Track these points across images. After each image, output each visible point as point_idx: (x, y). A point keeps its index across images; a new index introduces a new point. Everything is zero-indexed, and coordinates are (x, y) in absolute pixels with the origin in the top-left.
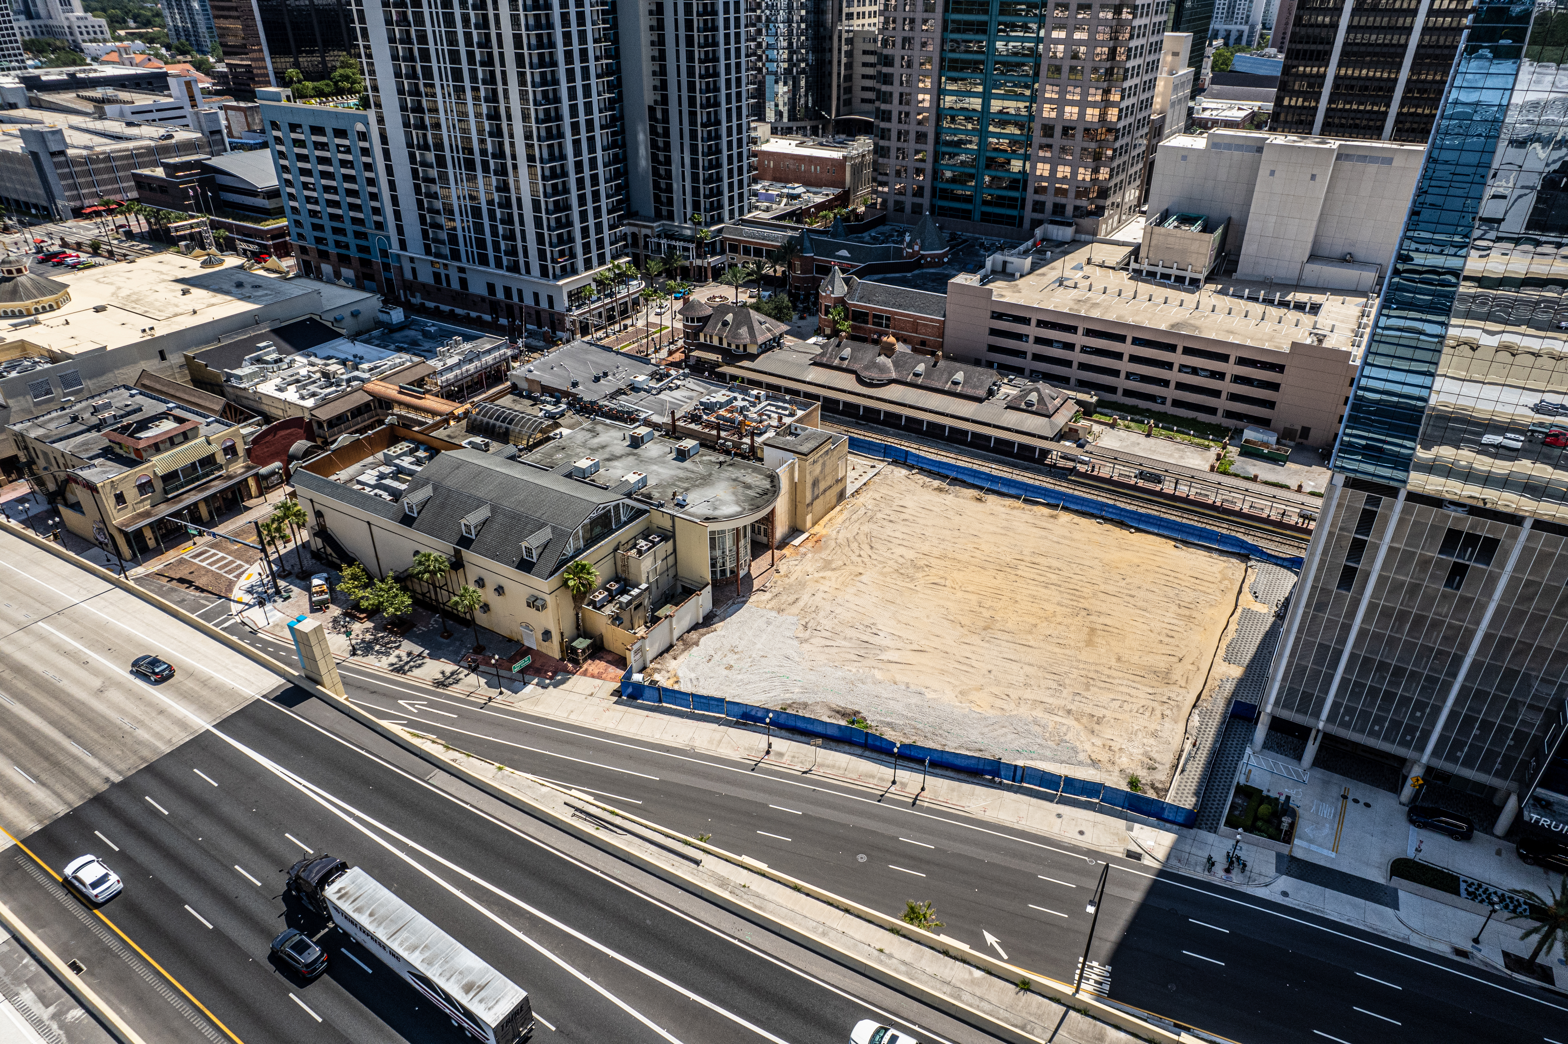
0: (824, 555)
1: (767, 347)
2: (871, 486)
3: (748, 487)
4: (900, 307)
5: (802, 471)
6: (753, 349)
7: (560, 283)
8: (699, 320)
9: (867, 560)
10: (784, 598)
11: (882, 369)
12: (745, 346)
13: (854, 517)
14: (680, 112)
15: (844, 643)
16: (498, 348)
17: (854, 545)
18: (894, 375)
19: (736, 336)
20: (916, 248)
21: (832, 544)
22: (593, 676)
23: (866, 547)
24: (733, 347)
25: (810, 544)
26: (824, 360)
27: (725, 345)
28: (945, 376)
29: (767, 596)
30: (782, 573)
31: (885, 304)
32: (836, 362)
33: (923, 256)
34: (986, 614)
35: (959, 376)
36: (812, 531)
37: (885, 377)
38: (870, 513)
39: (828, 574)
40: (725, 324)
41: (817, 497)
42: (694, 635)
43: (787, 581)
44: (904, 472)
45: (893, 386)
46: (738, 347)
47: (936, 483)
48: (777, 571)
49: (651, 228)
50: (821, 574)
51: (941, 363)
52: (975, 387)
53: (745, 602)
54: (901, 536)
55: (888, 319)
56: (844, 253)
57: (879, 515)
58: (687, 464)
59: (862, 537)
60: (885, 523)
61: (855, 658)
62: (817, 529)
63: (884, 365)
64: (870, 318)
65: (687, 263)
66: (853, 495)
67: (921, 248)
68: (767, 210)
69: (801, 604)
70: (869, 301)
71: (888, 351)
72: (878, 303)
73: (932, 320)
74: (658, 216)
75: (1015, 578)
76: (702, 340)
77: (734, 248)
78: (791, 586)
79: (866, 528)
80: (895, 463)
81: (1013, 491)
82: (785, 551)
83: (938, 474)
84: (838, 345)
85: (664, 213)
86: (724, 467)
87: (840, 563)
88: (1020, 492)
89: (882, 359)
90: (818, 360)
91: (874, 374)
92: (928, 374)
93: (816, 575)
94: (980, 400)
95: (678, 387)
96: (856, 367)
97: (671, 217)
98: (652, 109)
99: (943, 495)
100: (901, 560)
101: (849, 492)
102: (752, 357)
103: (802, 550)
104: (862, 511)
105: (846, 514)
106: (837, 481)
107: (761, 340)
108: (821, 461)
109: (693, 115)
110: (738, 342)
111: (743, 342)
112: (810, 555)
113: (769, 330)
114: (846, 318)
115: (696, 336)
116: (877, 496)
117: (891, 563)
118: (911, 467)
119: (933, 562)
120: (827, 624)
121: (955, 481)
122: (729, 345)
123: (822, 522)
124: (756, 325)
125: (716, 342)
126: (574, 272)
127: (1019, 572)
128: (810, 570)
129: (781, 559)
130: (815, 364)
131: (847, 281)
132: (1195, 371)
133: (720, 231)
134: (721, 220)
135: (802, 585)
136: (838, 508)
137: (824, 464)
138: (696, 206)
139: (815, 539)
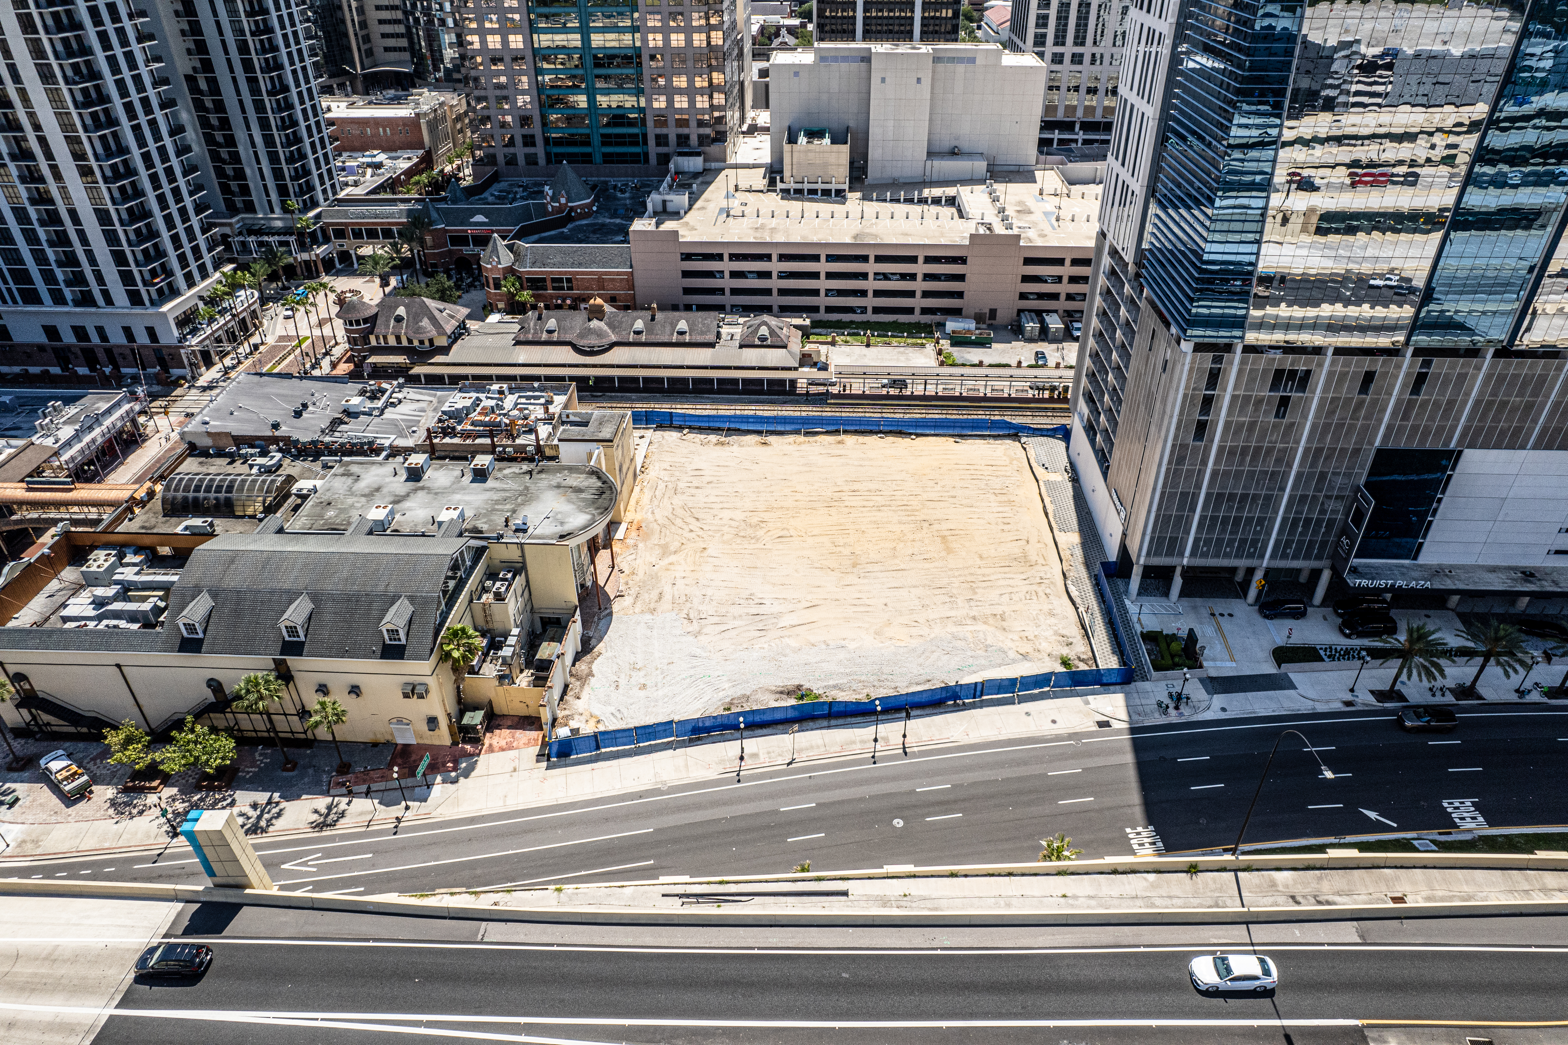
0: (655, 539)
1: (455, 337)
2: (652, 458)
3: (578, 490)
4: (580, 265)
5: (609, 459)
6: (442, 342)
7: (165, 308)
8: (366, 321)
9: (701, 533)
10: (646, 596)
11: (599, 334)
12: (431, 341)
13: (659, 493)
14: (234, 80)
15: (737, 623)
16: (118, 405)
17: (679, 522)
18: (614, 338)
19: (419, 330)
20: (563, 200)
21: (656, 527)
22: (503, 749)
23: (691, 520)
24: (416, 343)
25: (633, 534)
26: (530, 337)
27: (405, 343)
28: (668, 329)
29: (627, 601)
30: (627, 572)
31: (563, 265)
32: (544, 336)
33: (572, 208)
34: (847, 551)
35: (682, 325)
36: (628, 520)
37: (605, 342)
38: (670, 486)
39: (673, 558)
40: (399, 319)
41: (624, 480)
42: (582, 666)
43: (637, 578)
44: (676, 434)
45: (616, 349)
46: (422, 342)
47: (713, 438)
48: (622, 571)
49: (230, 225)
50: (667, 561)
51: (659, 316)
52: (702, 333)
53: (611, 614)
54: (718, 499)
55: (569, 280)
56: (480, 218)
57: (682, 485)
58: (490, 483)
59: (680, 512)
60: (693, 491)
61: (759, 634)
62: (630, 515)
63: (601, 329)
64: (549, 284)
65: (291, 260)
66: (641, 470)
67: (569, 200)
68: (356, 184)
69: (667, 597)
70: (544, 266)
71: (597, 313)
72: (554, 265)
73: (618, 274)
74: (232, 210)
75: (847, 510)
76: (374, 342)
77: (340, 233)
78: (645, 582)
79: (677, 501)
80: (660, 427)
81: (788, 428)
82: (615, 548)
83: (709, 428)
84: (540, 318)
85: (240, 205)
86: (535, 476)
87: (677, 544)
88: (798, 427)
89: (595, 323)
90: (521, 338)
91: (593, 341)
92: (649, 330)
93: (662, 563)
94: (711, 345)
95: (400, 402)
96: (568, 338)
97: (250, 207)
98: (190, 79)
99: (726, 448)
100: (733, 523)
101: (638, 469)
102: (445, 350)
103: (630, 542)
104: (662, 485)
105: (648, 491)
106: (631, 461)
107: (447, 329)
108: (620, 444)
109: (252, 81)
110: (422, 337)
111: (429, 335)
112: (641, 545)
114: (522, 288)
115: (366, 340)
116: (665, 466)
117: (726, 529)
118: (680, 428)
119: (766, 516)
120: (708, 609)
121: (732, 431)
122: (410, 341)
123: (631, 508)
124: (436, 313)
125: (392, 341)
126: (174, 292)
127: (847, 503)
128: (654, 560)
129: (616, 558)
130: (518, 343)
131: (510, 248)
132: (886, 277)
133: (318, 217)
134: (315, 204)
135: (655, 577)
136: (637, 489)
137: (622, 446)
138: (283, 191)
139: (634, 527)
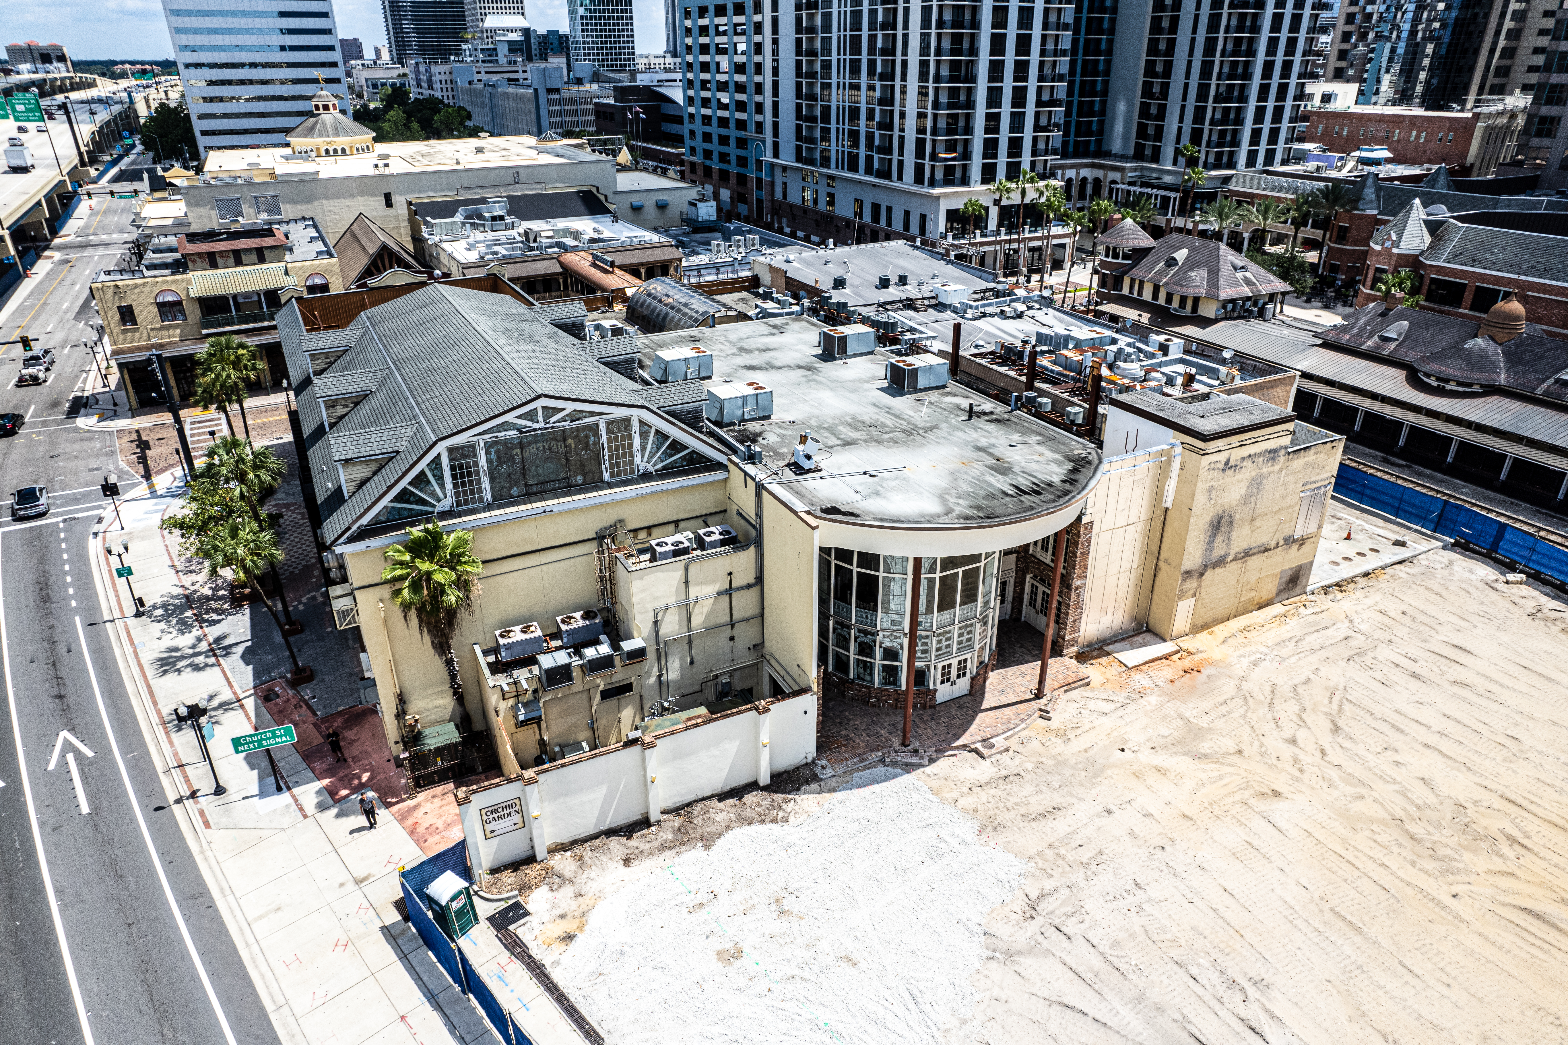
0: (1192, 709)
1: (1236, 311)
2: (1383, 581)
5: (1188, 479)
7: (936, 191)
8: (1128, 254)
9: (1310, 758)
10: (1022, 791)
11: (1475, 363)
12: (1196, 303)
13: (1314, 640)
17: (1287, 710)
18: (1503, 379)
21: (1228, 688)
22: (412, 832)
23: (1320, 725)
24: (1175, 304)
25: (1166, 671)
26: (1343, 342)
29: (984, 770)
30: (1055, 723)
31: (1509, 267)
36: (1187, 643)
37: (1480, 379)
38: (1359, 641)
39: (1180, 763)
40: (1171, 262)
41: (1221, 562)
42: (722, 812)
43: (1057, 746)
44: (1484, 571)
46: (1183, 302)
48: (1045, 715)
49: (1120, 168)
50: (1161, 759)
53: (909, 768)
54: (1438, 723)
56: (1438, 209)
57: (1385, 653)
59: (1315, 695)
60: (1396, 676)
62: (1201, 640)
63: (1483, 355)
64: (1468, 297)
65: (1161, 221)
66: (1326, 590)
69: (1060, 826)
70: (1474, 262)
71: (1500, 330)
72: (1491, 266)
74: (1138, 155)
76: (1125, 291)
78: (1061, 763)
79: (1335, 674)
80: (1464, 546)
82: (1094, 671)
84: (1383, 315)
85: (1147, 150)
86: (981, 423)
87: (1230, 745)
89: (1481, 343)
90: (1331, 336)
91: (1455, 372)
93: (1146, 757)
96: (1411, 356)
97: (1156, 157)
100: (1420, 793)
101: (1316, 579)
102: (1205, 322)
103: (1139, 679)
104: (1343, 629)
105: (1293, 626)
106: (1289, 541)
107: (1226, 293)
108: (1249, 471)
110: (1184, 291)
112: (1153, 699)
113: (1248, 282)
115: (1118, 283)
116: (1393, 608)
117: (1385, 791)
118: (1505, 565)
120: (1104, 924)
122: (1169, 298)
123: (1221, 630)
124: (1225, 270)
125: (1147, 296)
126: (965, 181)
128: (1135, 738)
129: (1069, 686)
130: (1323, 346)
131: (1434, 226)
133: (1226, 180)
135: (1091, 773)
136: (1277, 609)
137: (1257, 483)
139: (1187, 663)
